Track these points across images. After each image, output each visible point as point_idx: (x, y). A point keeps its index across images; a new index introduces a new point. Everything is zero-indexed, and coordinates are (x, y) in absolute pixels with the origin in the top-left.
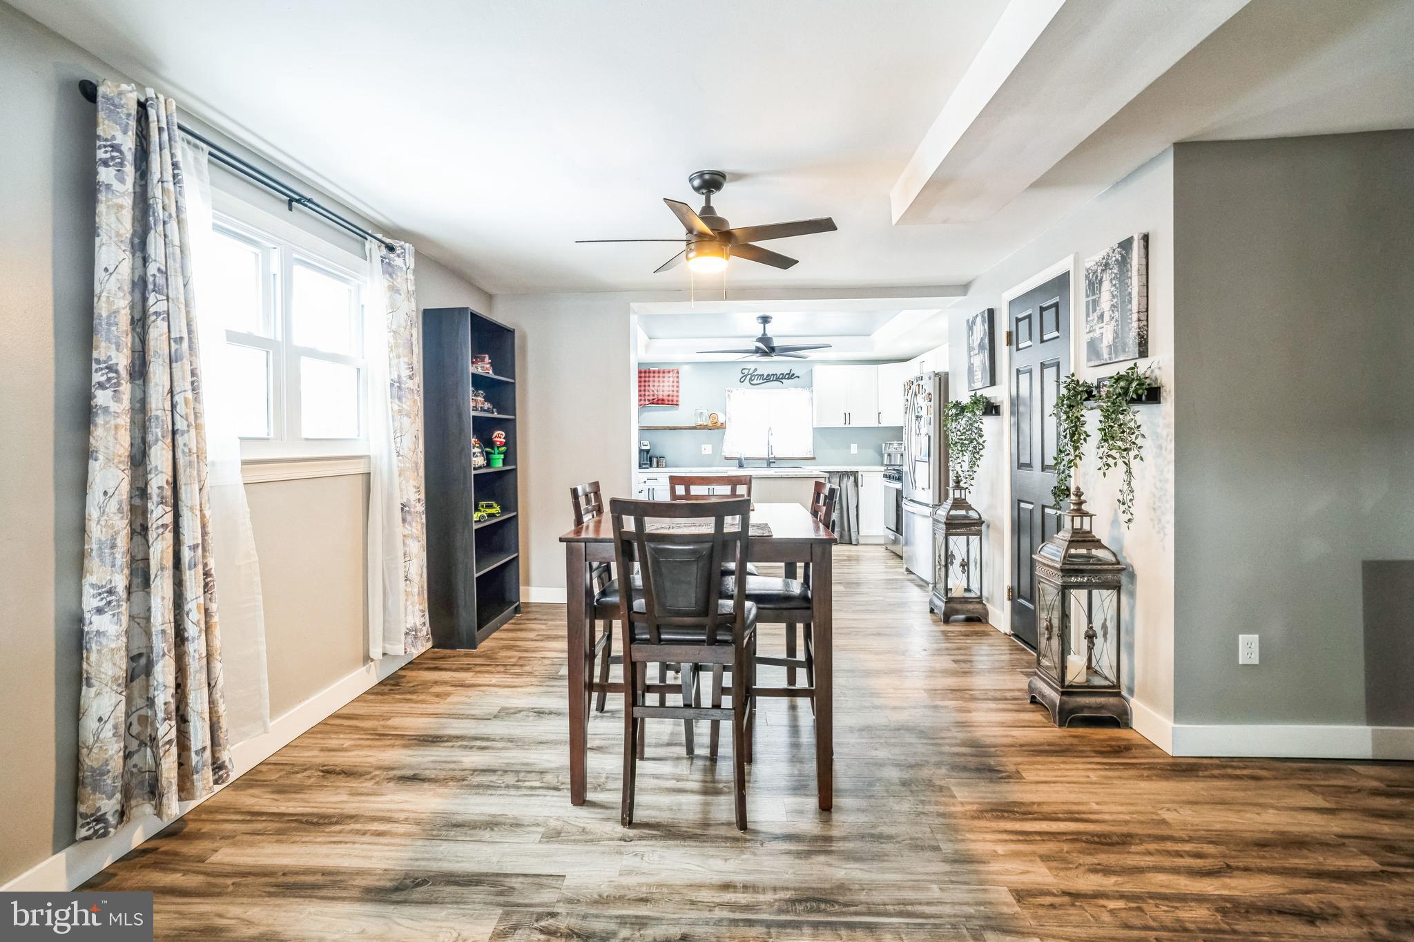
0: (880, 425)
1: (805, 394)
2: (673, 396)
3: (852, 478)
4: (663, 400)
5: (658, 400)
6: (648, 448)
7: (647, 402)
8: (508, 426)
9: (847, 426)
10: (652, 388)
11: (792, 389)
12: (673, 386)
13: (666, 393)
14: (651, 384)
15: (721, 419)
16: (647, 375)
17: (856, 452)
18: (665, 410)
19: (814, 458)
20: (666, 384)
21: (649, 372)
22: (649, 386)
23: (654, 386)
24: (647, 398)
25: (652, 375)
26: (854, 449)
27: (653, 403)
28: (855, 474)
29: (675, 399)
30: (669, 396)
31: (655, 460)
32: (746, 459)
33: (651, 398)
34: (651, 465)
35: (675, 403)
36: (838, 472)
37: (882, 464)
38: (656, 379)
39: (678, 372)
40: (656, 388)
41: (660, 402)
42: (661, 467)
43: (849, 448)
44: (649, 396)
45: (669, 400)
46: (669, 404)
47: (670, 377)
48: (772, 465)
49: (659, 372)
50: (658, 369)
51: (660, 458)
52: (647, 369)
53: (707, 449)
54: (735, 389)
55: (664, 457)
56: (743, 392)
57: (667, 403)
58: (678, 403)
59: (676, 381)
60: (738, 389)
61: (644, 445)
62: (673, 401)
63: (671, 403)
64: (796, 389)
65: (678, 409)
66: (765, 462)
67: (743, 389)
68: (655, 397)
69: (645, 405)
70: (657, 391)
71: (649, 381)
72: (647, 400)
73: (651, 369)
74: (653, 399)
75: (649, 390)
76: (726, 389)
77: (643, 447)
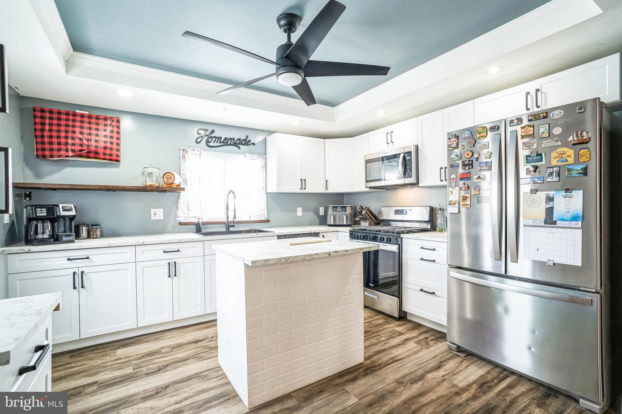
0: (327, 191)
1: (260, 162)
2: (111, 149)
4: (96, 153)
5: (89, 152)
6: (73, 213)
7: (70, 154)
9: (303, 191)
10: (78, 135)
11: (249, 156)
12: (112, 137)
13: (102, 144)
14: (77, 130)
16: (71, 118)
17: (301, 215)
19: (268, 221)
20: (102, 133)
21: (74, 115)
22: (74, 132)
23: (82, 133)
24: (69, 147)
25: (78, 118)
26: (299, 212)
27: (81, 156)
29: (115, 152)
30: (105, 148)
31: (84, 230)
32: (204, 224)
33: (77, 148)
34: (78, 236)
35: (114, 157)
38: (86, 125)
39: (118, 122)
40: (85, 136)
41: (92, 155)
42: (94, 238)
43: (296, 211)
44: (73, 145)
45: (105, 154)
46: (105, 159)
47: (106, 125)
48: (231, 229)
49: (90, 117)
50: (87, 113)
51: (92, 225)
52: (70, 110)
53: (158, 214)
54: (190, 150)
55: (98, 225)
56: (199, 153)
57: (102, 157)
58: (118, 158)
59: (115, 132)
60: (195, 149)
61: (64, 210)
62: (111, 155)
63: (108, 157)
64: (252, 155)
65: (118, 167)
66: (225, 226)
67: (199, 150)
68: (85, 148)
69: (68, 156)
70: (88, 140)
71: (74, 126)
72: (70, 151)
73: (78, 111)
74: (81, 150)
75: (73, 138)
76: (180, 148)
77: (62, 213)
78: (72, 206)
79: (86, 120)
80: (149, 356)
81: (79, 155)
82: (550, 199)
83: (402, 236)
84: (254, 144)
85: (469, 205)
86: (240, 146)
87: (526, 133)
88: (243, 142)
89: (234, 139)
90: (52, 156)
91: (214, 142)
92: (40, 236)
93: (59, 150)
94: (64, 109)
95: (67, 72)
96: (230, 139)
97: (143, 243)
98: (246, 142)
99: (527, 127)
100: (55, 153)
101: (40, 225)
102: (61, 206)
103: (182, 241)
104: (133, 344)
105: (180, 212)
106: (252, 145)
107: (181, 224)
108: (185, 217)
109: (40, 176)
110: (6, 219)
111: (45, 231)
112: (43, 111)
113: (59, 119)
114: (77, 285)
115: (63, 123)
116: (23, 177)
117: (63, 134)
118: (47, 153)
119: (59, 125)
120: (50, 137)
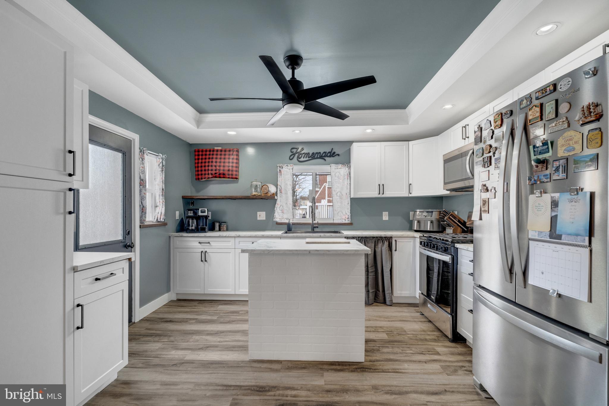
0: (410, 195)
1: (344, 169)
2: (232, 171)
3: (386, 244)
4: (224, 174)
5: (220, 174)
6: (206, 214)
7: (210, 176)
9: (382, 196)
10: (214, 164)
11: (333, 166)
12: (233, 163)
13: (226, 168)
14: (214, 160)
15: (272, 189)
16: (211, 153)
17: (387, 219)
18: (227, 183)
19: (351, 224)
20: (227, 161)
21: (213, 151)
22: (212, 162)
23: (216, 162)
24: (210, 172)
25: (215, 153)
26: (385, 216)
27: (216, 177)
28: (389, 239)
29: (234, 173)
30: (229, 170)
31: (217, 225)
32: (294, 224)
33: (214, 172)
34: (212, 229)
35: (234, 176)
36: (374, 237)
37: (411, 229)
38: (219, 157)
39: (238, 151)
40: (218, 164)
41: (222, 176)
42: (222, 231)
43: (381, 215)
44: (212, 170)
45: (229, 175)
46: (229, 178)
47: (229, 155)
48: (316, 230)
49: (221, 151)
50: (220, 148)
51: (222, 222)
52: (211, 148)
53: (262, 216)
54: (285, 166)
55: (225, 222)
56: (292, 167)
57: (227, 177)
58: (237, 177)
59: (235, 159)
60: (288, 165)
61: (202, 212)
62: (232, 175)
63: (231, 176)
64: (336, 165)
65: (237, 182)
66: (310, 227)
67: (291, 165)
68: (217, 172)
69: (209, 178)
70: (220, 166)
71: (212, 158)
72: (210, 174)
73: (216, 148)
74: (216, 173)
75: (212, 166)
76: (278, 165)
77: (200, 214)
78: (206, 209)
79: (219, 153)
80: (231, 313)
81: (215, 176)
82: (555, 204)
83: (457, 245)
84: (338, 155)
85: (487, 211)
86: (326, 158)
87: (533, 116)
88: (329, 155)
89: (320, 153)
90: (202, 179)
91: (304, 158)
92: (190, 228)
93: (205, 174)
94: (208, 148)
95: (198, 128)
96: (317, 153)
97: (239, 235)
98: (332, 154)
99: (534, 107)
100: (203, 176)
101: (191, 221)
102: (200, 209)
103: (264, 236)
104: (230, 304)
105: (276, 214)
106: (337, 156)
107: (277, 223)
108: (280, 219)
109: (198, 191)
110: (177, 217)
111: (193, 225)
112: (198, 151)
113: (206, 155)
114: (203, 259)
115: (207, 157)
116: (190, 192)
117: (207, 164)
118: (200, 177)
119: (206, 159)
120: (201, 167)
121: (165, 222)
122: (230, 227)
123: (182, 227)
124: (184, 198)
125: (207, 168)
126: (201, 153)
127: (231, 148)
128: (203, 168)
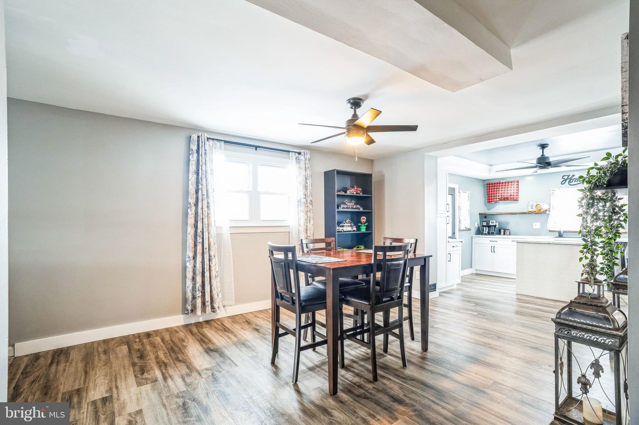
2: (513, 195)
4: (507, 198)
5: (504, 198)
6: (495, 224)
7: (498, 200)
8: (369, 216)
10: (500, 192)
12: (514, 190)
13: (509, 194)
14: (500, 190)
15: (544, 207)
16: (498, 185)
18: (509, 203)
20: (510, 189)
21: (500, 183)
23: (502, 191)
24: (497, 197)
25: (501, 185)
27: (502, 200)
29: (515, 197)
30: (511, 195)
31: (502, 231)
33: (500, 197)
34: (500, 233)
35: (515, 199)
38: (504, 187)
39: (518, 182)
41: (506, 199)
42: (506, 235)
44: (499, 196)
45: (511, 198)
47: (511, 185)
49: (505, 183)
50: (505, 181)
51: (506, 230)
52: (498, 181)
53: (537, 225)
54: (557, 189)
55: (508, 230)
56: (564, 190)
57: (510, 200)
58: (517, 199)
59: (516, 187)
60: (560, 188)
61: (492, 223)
62: (513, 198)
63: (512, 199)
65: (518, 203)
67: (563, 188)
70: (504, 193)
71: (499, 188)
72: (497, 199)
73: (501, 181)
74: (501, 198)
75: (498, 193)
76: (551, 189)
77: (491, 224)
78: (495, 221)
90: (492, 202)
92: (484, 232)
93: (494, 199)
94: (496, 181)
100: (493, 200)
101: (484, 228)
102: (491, 221)
105: (549, 225)
107: (550, 231)
108: (552, 228)
109: (489, 209)
110: (476, 226)
111: (486, 230)
112: (489, 184)
113: (494, 186)
114: (493, 251)
115: (496, 187)
116: (484, 210)
117: (495, 192)
118: (490, 200)
119: (494, 189)
120: (492, 194)
121: (470, 228)
122: (511, 233)
123: (479, 232)
124: (480, 214)
125: (495, 195)
126: (491, 185)
127: (513, 180)
128: (493, 195)
